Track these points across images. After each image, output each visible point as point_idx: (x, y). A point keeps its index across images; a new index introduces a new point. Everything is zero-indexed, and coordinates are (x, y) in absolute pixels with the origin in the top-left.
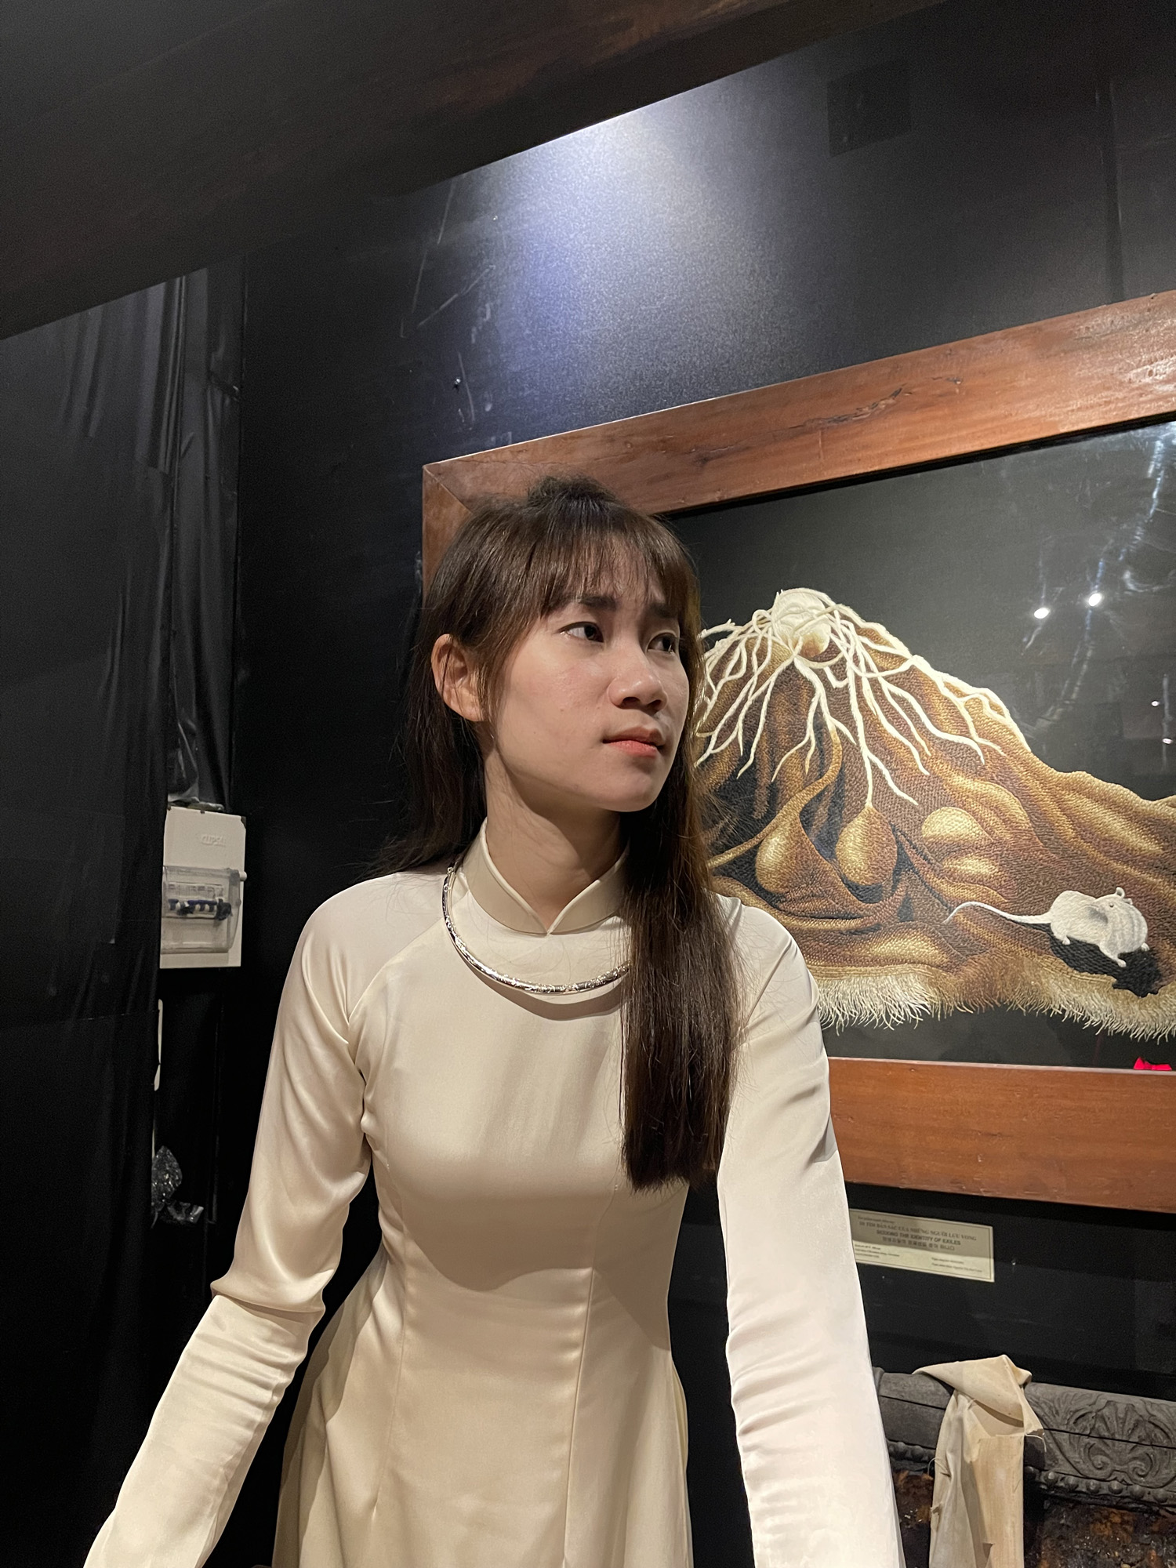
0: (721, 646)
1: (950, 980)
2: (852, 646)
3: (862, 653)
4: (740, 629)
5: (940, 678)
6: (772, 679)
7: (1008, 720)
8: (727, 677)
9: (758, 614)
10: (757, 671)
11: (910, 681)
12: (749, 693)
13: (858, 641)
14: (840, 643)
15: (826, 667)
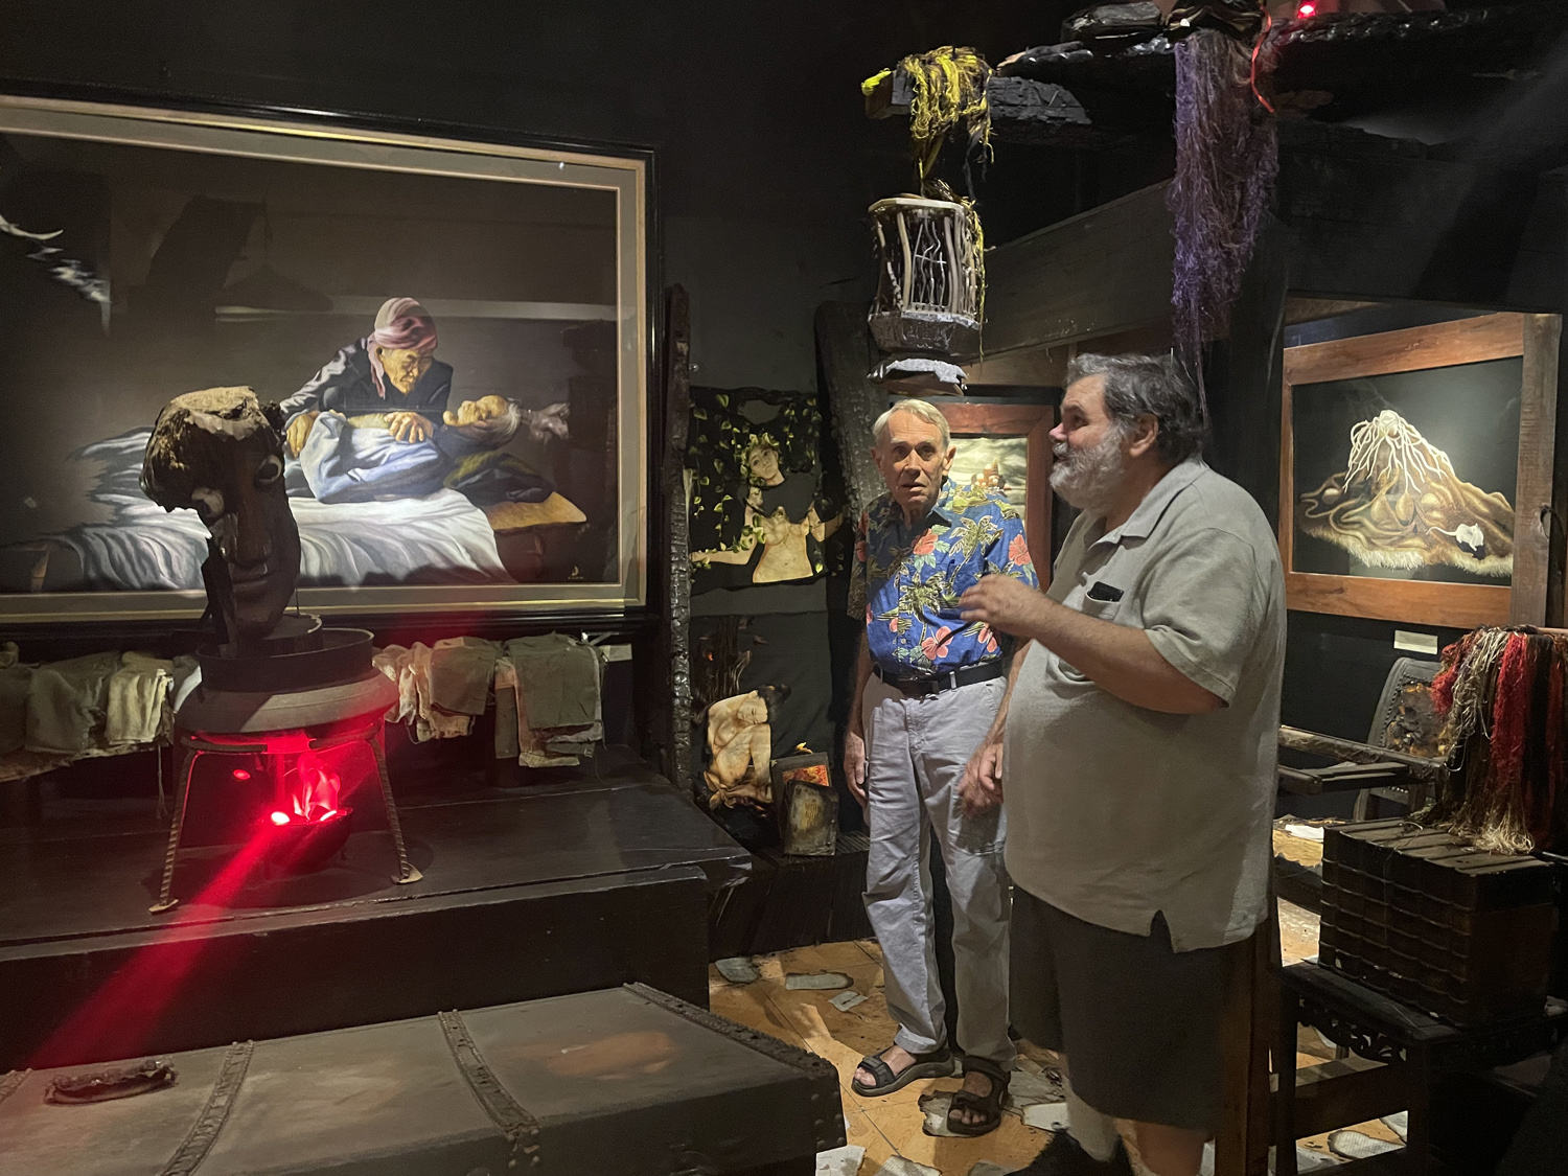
0: (1363, 430)
1: (1427, 554)
2: (1404, 433)
3: (1407, 437)
4: (1369, 424)
5: (1430, 447)
6: (1379, 444)
7: (1449, 464)
8: (1364, 442)
9: (1376, 418)
10: (1374, 440)
11: (1421, 447)
12: (1371, 448)
13: (1406, 431)
14: (1400, 432)
15: (1395, 440)
